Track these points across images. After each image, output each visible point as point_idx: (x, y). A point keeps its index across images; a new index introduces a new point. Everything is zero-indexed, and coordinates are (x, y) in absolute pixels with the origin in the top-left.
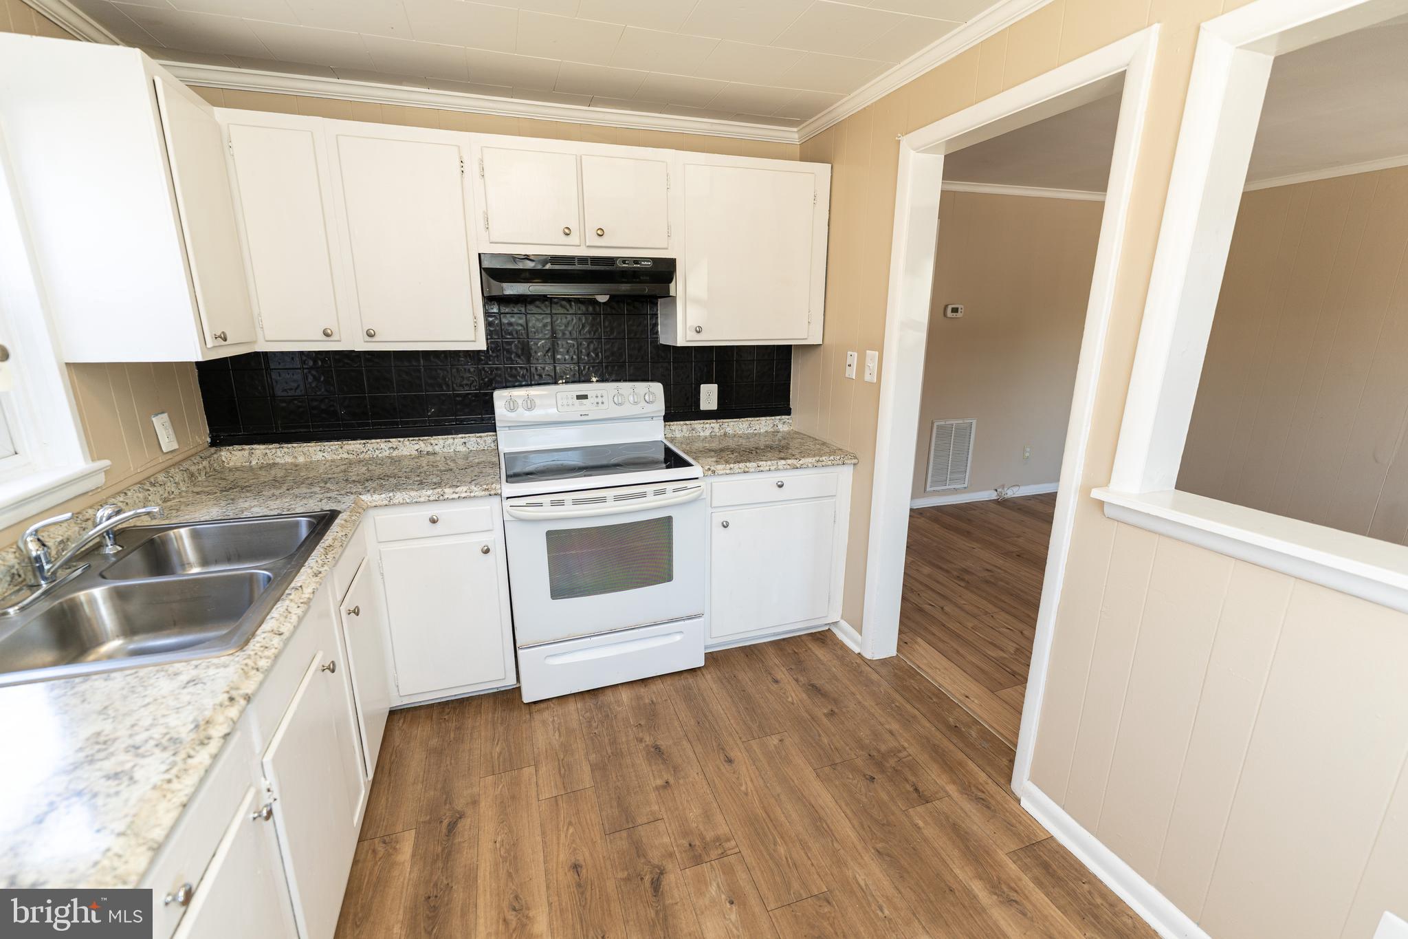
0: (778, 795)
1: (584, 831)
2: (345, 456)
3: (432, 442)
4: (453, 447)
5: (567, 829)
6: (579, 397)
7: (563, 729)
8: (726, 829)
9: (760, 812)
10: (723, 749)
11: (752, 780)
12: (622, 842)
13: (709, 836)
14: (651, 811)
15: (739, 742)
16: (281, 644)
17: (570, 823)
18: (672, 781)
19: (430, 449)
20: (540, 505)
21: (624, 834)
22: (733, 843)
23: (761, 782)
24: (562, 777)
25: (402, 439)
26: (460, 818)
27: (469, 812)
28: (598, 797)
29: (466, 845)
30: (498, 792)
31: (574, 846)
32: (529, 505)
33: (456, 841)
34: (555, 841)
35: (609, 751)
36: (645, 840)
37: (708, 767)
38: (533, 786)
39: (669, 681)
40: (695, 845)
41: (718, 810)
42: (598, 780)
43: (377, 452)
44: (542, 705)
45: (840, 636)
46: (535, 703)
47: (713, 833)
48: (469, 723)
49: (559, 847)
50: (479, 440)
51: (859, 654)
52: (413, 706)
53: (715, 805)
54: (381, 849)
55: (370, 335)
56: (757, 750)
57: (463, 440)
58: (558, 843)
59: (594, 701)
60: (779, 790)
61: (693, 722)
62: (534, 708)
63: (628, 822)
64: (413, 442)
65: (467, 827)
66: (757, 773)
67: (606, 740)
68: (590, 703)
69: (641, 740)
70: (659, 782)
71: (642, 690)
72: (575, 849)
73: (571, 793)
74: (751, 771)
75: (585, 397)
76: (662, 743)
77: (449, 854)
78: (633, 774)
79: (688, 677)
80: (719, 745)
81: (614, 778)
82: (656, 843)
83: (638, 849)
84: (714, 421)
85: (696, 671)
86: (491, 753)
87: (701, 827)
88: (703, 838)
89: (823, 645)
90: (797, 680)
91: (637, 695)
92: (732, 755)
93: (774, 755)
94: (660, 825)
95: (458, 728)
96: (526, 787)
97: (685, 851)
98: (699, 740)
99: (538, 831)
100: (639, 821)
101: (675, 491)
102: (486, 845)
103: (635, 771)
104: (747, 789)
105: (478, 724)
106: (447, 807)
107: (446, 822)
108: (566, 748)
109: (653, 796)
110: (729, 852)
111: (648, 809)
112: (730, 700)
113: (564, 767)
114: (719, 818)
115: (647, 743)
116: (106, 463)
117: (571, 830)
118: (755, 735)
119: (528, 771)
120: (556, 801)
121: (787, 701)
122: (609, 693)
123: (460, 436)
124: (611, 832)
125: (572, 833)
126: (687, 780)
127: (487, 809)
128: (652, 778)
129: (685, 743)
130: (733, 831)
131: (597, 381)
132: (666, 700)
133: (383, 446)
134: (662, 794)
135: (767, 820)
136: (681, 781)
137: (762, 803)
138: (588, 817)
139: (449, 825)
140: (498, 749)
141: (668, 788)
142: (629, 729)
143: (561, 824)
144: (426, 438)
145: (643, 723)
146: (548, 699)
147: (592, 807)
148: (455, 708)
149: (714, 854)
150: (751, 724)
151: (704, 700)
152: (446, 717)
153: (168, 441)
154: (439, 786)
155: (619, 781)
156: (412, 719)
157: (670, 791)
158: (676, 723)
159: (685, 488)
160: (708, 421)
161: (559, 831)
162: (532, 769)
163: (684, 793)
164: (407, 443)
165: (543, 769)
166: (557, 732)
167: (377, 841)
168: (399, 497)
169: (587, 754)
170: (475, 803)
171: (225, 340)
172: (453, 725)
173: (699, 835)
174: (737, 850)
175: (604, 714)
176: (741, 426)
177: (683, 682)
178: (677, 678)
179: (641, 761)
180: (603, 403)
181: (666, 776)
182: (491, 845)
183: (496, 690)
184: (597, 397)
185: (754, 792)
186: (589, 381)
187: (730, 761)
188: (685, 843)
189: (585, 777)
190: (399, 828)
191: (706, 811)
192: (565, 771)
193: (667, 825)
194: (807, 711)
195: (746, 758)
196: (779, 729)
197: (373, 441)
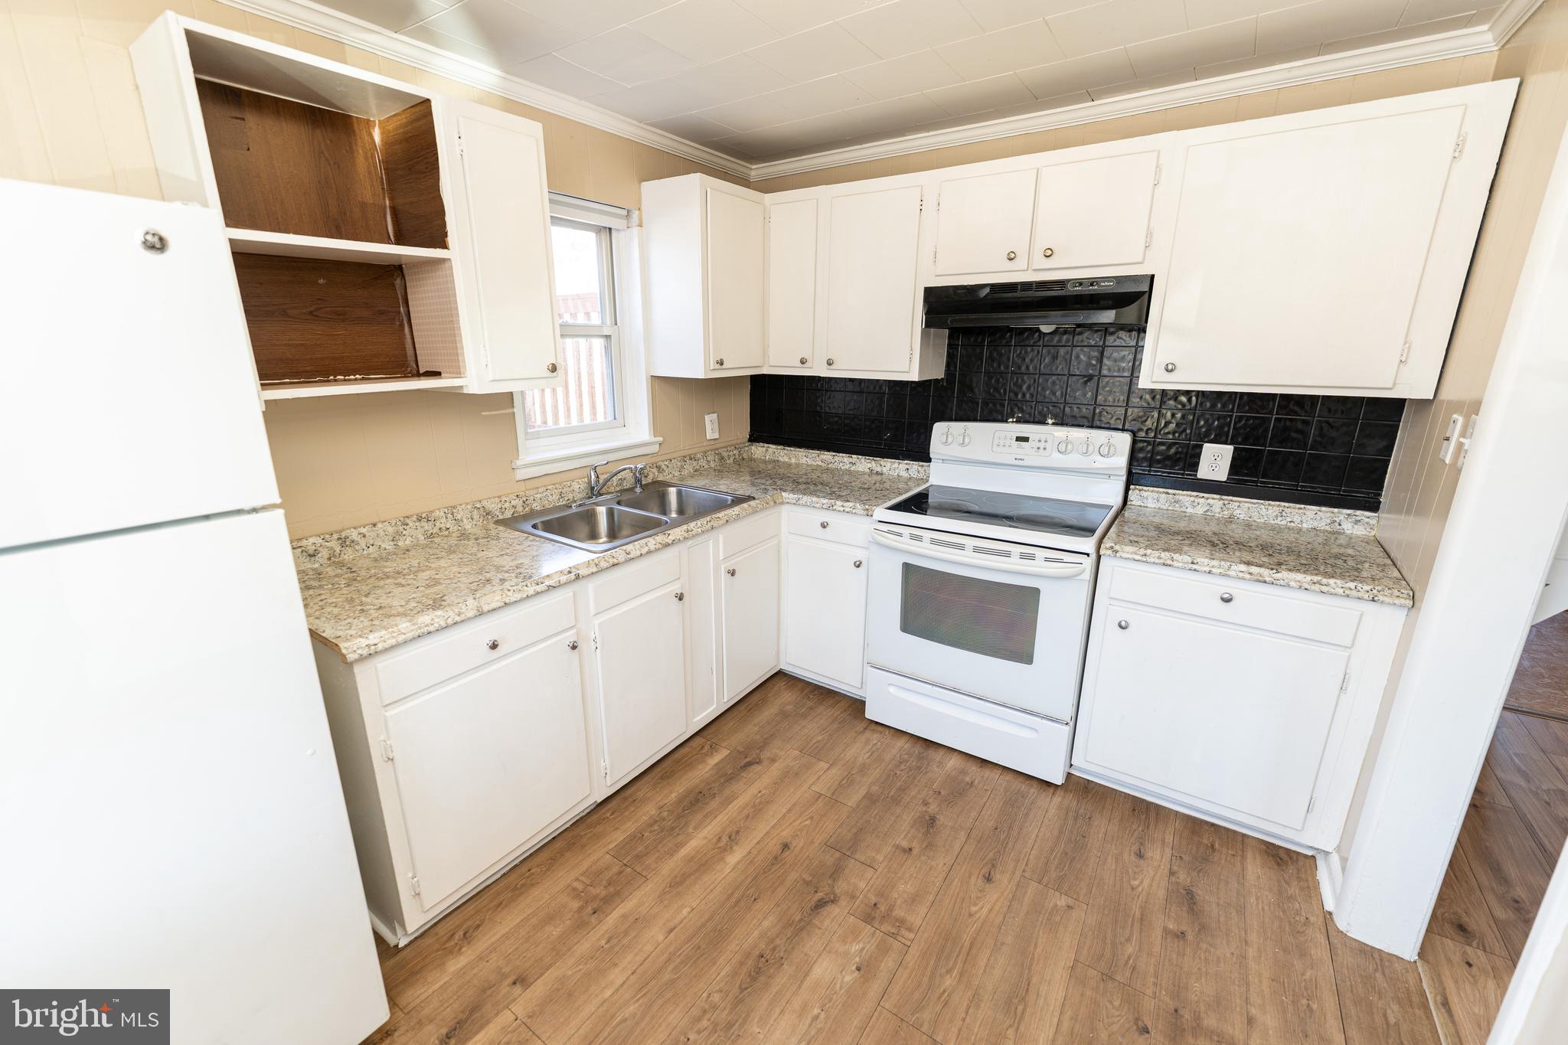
0: (1003, 944)
1: (814, 830)
2: (820, 463)
3: (882, 463)
4: (897, 471)
5: (806, 820)
6: (1019, 439)
7: (876, 754)
8: (918, 922)
9: (966, 940)
10: (993, 866)
11: (990, 911)
12: (830, 858)
13: (899, 913)
14: (874, 858)
15: (1018, 873)
16: (623, 559)
17: (812, 818)
18: (915, 852)
19: (879, 469)
20: (900, 535)
21: (838, 855)
22: (912, 936)
23: (999, 919)
24: (840, 785)
25: (860, 457)
26: (757, 763)
27: (765, 763)
28: (848, 818)
29: (745, 780)
30: (791, 764)
31: (799, 833)
32: (890, 532)
33: (742, 774)
34: (791, 821)
35: (892, 794)
36: (847, 871)
37: (962, 867)
38: (816, 777)
39: (1009, 777)
40: (878, 908)
41: (928, 904)
42: (861, 807)
43: (841, 464)
44: (880, 728)
45: (1322, 875)
46: (877, 723)
47: (903, 914)
48: (821, 709)
49: (789, 825)
50: (920, 468)
51: (1330, 913)
52: (802, 678)
53: (931, 898)
54: (707, 748)
55: (830, 363)
56: (1029, 893)
57: (907, 467)
58: (791, 824)
59: (922, 750)
60: (1009, 940)
61: (991, 824)
62: (873, 726)
63: (849, 850)
64: (868, 461)
65: (755, 771)
66: (1005, 909)
67: (899, 784)
68: (918, 749)
69: (926, 804)
70: (905, 844)
71: (973, 768)
72: (797, 836)
73: (833, 800)
74: (999, 904)
75: (1026, 439)
76: (941, 819)
77: (731, 779)
78: (891, 822)
79: (1035, 786)
80: (995, 860)
81: (873, 815)
82: (852, 881)
83: (836, 872)
84: (1218, 496)
85: (1049, 786)
86: (813, 738)
87: (899, 902)
88: (891, 908)
89: (1276, 867)
90: (1172, 873)
91: (963, 769)
92: (997, 876)
93: (1043, 912)
94: (870, 872)
95: (811, 708)
96: (810, 774)
97: (866, 905)
98: (979, 842)
99: (788, 806)
100: (857, 856)
101: (1047, 560)
102: (753, 790)
103: (895, 821)
104: (976, 913)
105: (825, 713)
106: (757, 751)
107: (748, 759)
108: (863, 769)
109: (887, 849)
110: (900, 938)
111: (873, 854)
112: (1056, 832)
113: (848, 780)
114: (922, 910)
115: (929, 810)
116: (661, 439)
117: (807, 822)
118: (1045, 880)
119: (823, 765)
120: (819, 797)
121: (1129, 882)
122: (941, 752)
123: (906, 462)
124: (830, 846)
125: (806, 825)
126: (929, 861)
127: (775, 770)
128: (902, 836)
129: (962, 835)
130: (922, 928)
131: (1053, 424)
132: (986, 790)
133: (846, 460)
134: (896, 854)
135: (965, 951)
136: (923, 858)
137: (978, 934)
138: (827, 824)
139: (748, 762)
140: (819, 738)
141: (907, 854)
142: (927, 789)
143: (806, 813)
144: (879, 459)
145: (943, 793)
146: (889, 727)
147: (836, 820)
148: (822, 694)
149: (886, 927)
150: (1053, 868)
151: (1027, 815)
152: (811, 696)
153: (712, 432)
154: (766, 736)
155: (875, 818)
156: (792, 684)
157: (905, 857)
158: (974, 814)
159: (1060, 561)
160: (1206, 495)
161: (800, 816)
162: (826, 766)
163: (916, 867)
164: (863, 461)
165: (834, 771)
166: (869, 753)
167: (709, 742)
168: (806, 499)
169: (873, 784)
170: (773, 760)
171: (722, 364)
172: (810, 704)
173: (891, 905)
174: (908, 943)
175: (919, 764)
176: (1263, 512)
177: (1023, 787)
178: (1021, 779)
179: (908, 818)
180: (1045, 449)
181: (914, 844)
182: (756, 791)
183: (859, 698)
184: (1040, 441)
185: (980, 921)
186: (1043, 422)
187: (988, 879)
188: (873, 899)
189: (854, 797)
190: (724, 744)
191: (917, 896)
192: (847, 783)
193: (875, 877)
194: (1143, 909)
195: (1008, 890)
196: (1082, 897)
197: (841, 454)
